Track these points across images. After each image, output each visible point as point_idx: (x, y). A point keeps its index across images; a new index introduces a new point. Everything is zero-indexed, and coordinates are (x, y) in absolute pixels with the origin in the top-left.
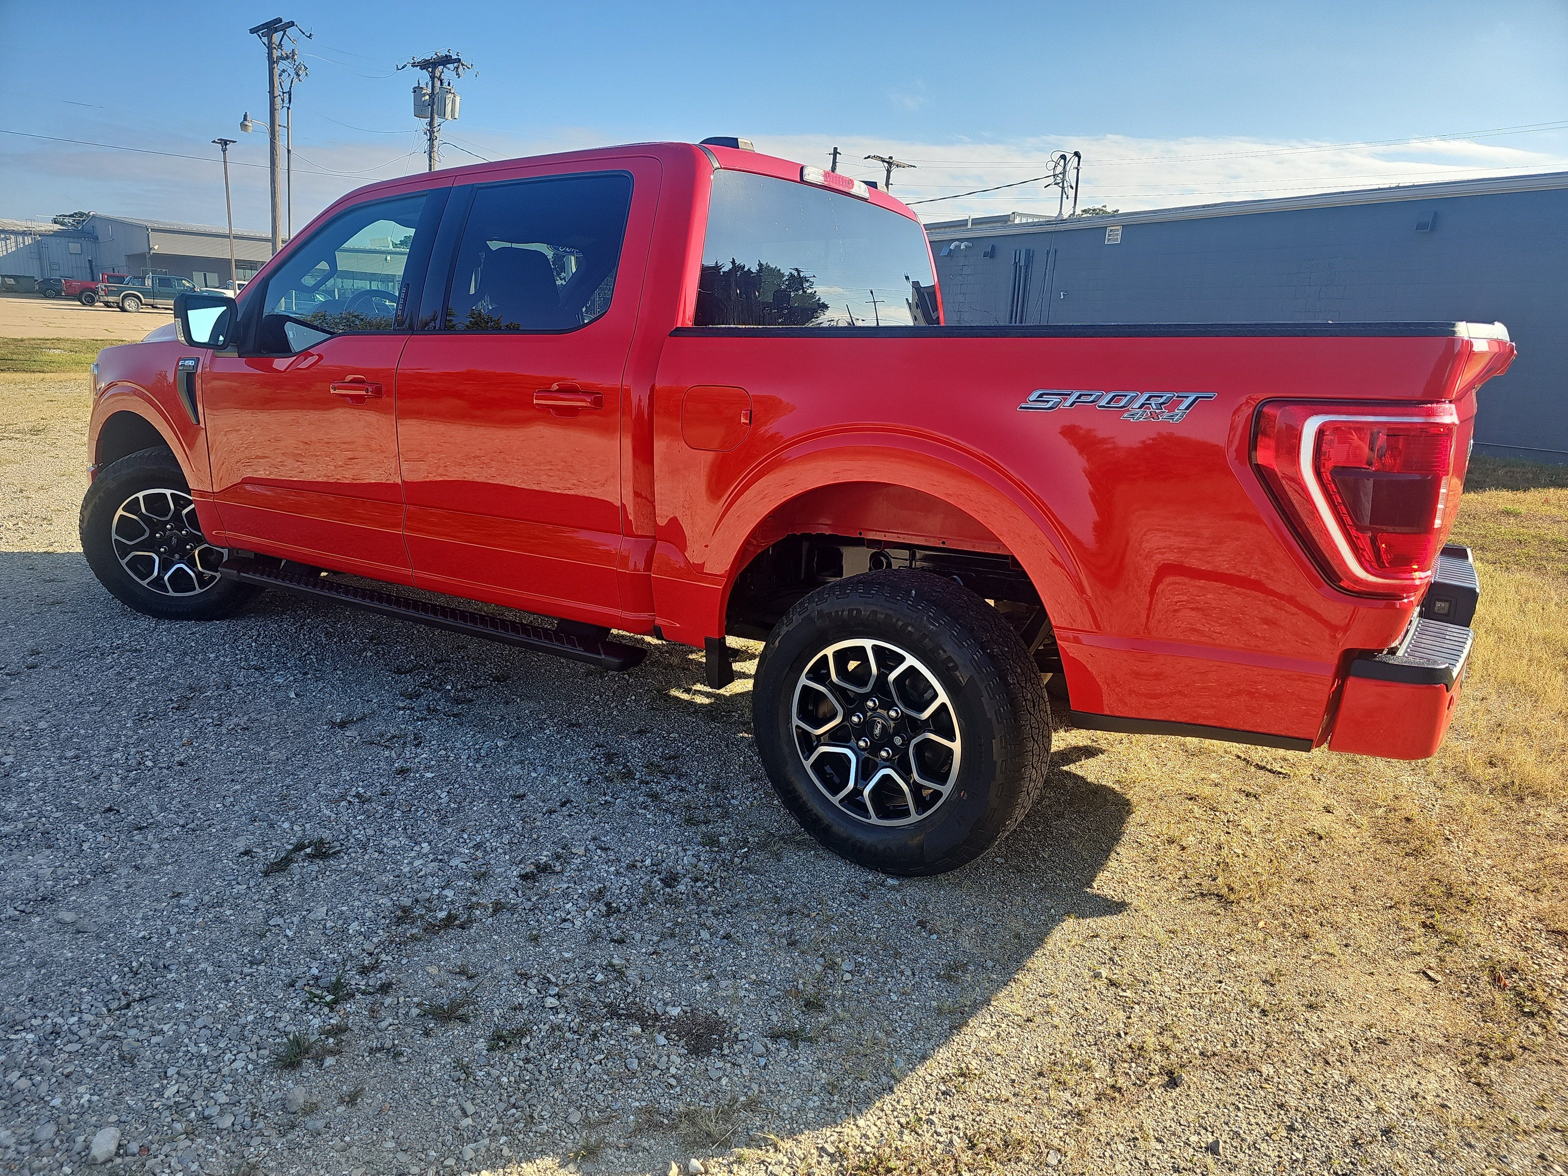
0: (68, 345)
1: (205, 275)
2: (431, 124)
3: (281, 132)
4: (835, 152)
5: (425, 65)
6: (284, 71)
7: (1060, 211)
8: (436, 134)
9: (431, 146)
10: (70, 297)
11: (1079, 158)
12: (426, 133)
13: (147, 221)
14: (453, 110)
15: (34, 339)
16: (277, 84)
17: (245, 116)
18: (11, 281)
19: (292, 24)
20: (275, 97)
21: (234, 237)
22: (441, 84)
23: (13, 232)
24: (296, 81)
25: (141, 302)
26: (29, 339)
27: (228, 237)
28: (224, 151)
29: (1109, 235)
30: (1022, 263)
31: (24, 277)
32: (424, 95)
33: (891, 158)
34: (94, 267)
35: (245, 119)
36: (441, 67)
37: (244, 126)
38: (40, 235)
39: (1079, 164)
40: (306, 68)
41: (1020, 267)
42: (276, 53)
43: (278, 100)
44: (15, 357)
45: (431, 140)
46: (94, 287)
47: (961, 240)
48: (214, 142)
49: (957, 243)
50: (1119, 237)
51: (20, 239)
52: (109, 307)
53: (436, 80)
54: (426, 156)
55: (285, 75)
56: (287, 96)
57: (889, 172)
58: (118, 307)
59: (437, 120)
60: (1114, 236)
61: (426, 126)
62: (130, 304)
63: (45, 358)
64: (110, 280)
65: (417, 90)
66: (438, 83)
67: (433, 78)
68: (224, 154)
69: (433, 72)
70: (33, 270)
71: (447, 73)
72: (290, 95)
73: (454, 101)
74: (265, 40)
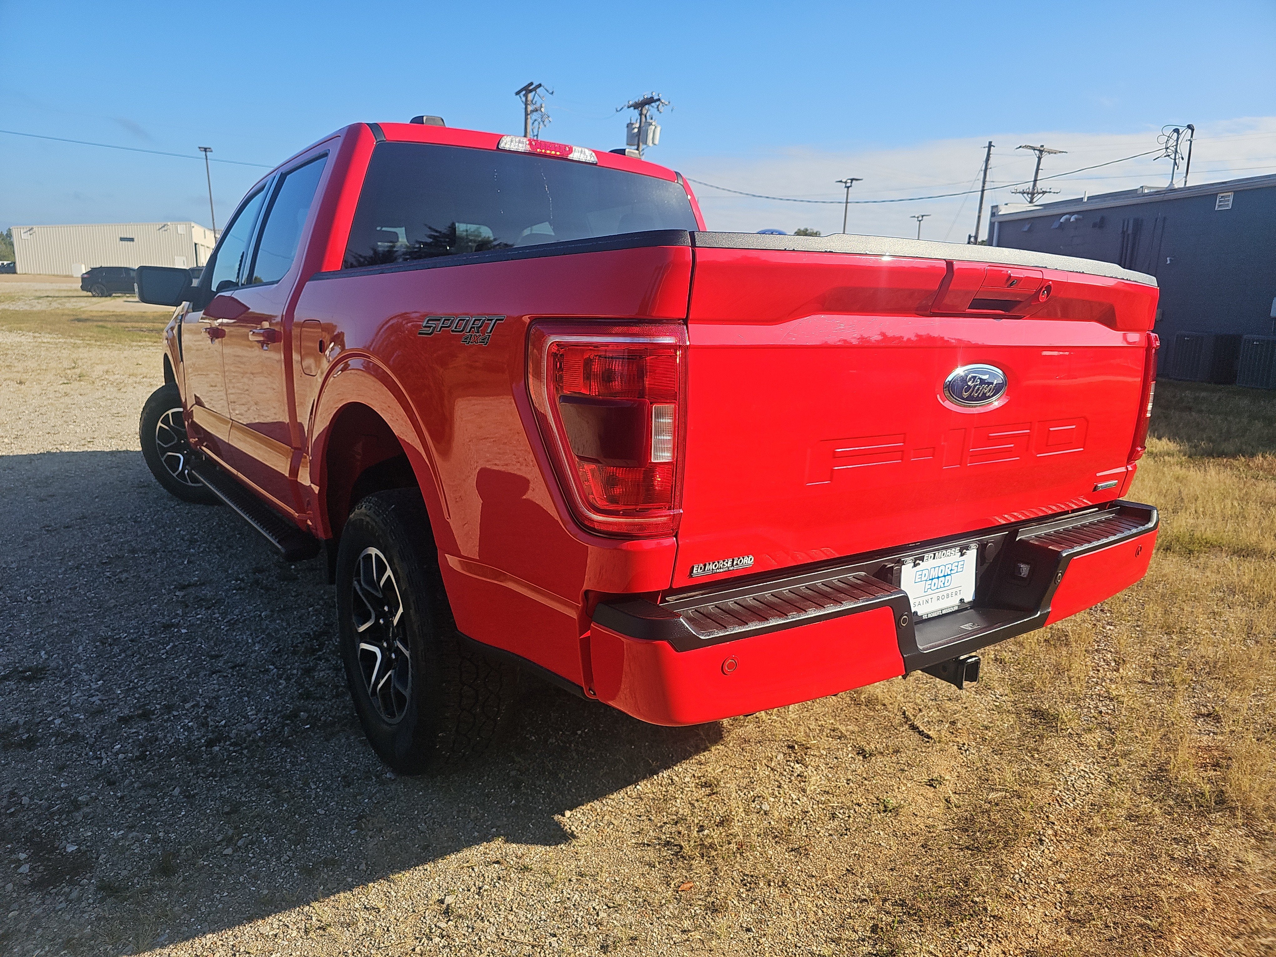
2: (638, 149)
4: (990, 145)
5: (636, 106)
6: (535, 120)
7: (1172, 182)
11: (1193, 130)
14: (653, 138)
16: (529, 129)
19: (540, 85)
22: (646, 119)
24: (542, 125)
29: (1220, 202)
30: (1130, 232)
32: (634, 128)
33: (1042, 146)
36: (647, 107)
39: (1192, 136)
40: (549, 116)
41: (1128, 235)
42: (530, 108)
47: (1072, 214)
49: (1067, 216)
50: (1230, 203)
53: (643, 116)
55: (536, 123)
57: (1040, 159)
59: (642, 147)
60: (1226, 202)
65: (630, 126)
66: (644, 119)
67: (641, 114)
69: (641, 110)
71: (650, 110)
73: (654, 131)
74: (524, 99)
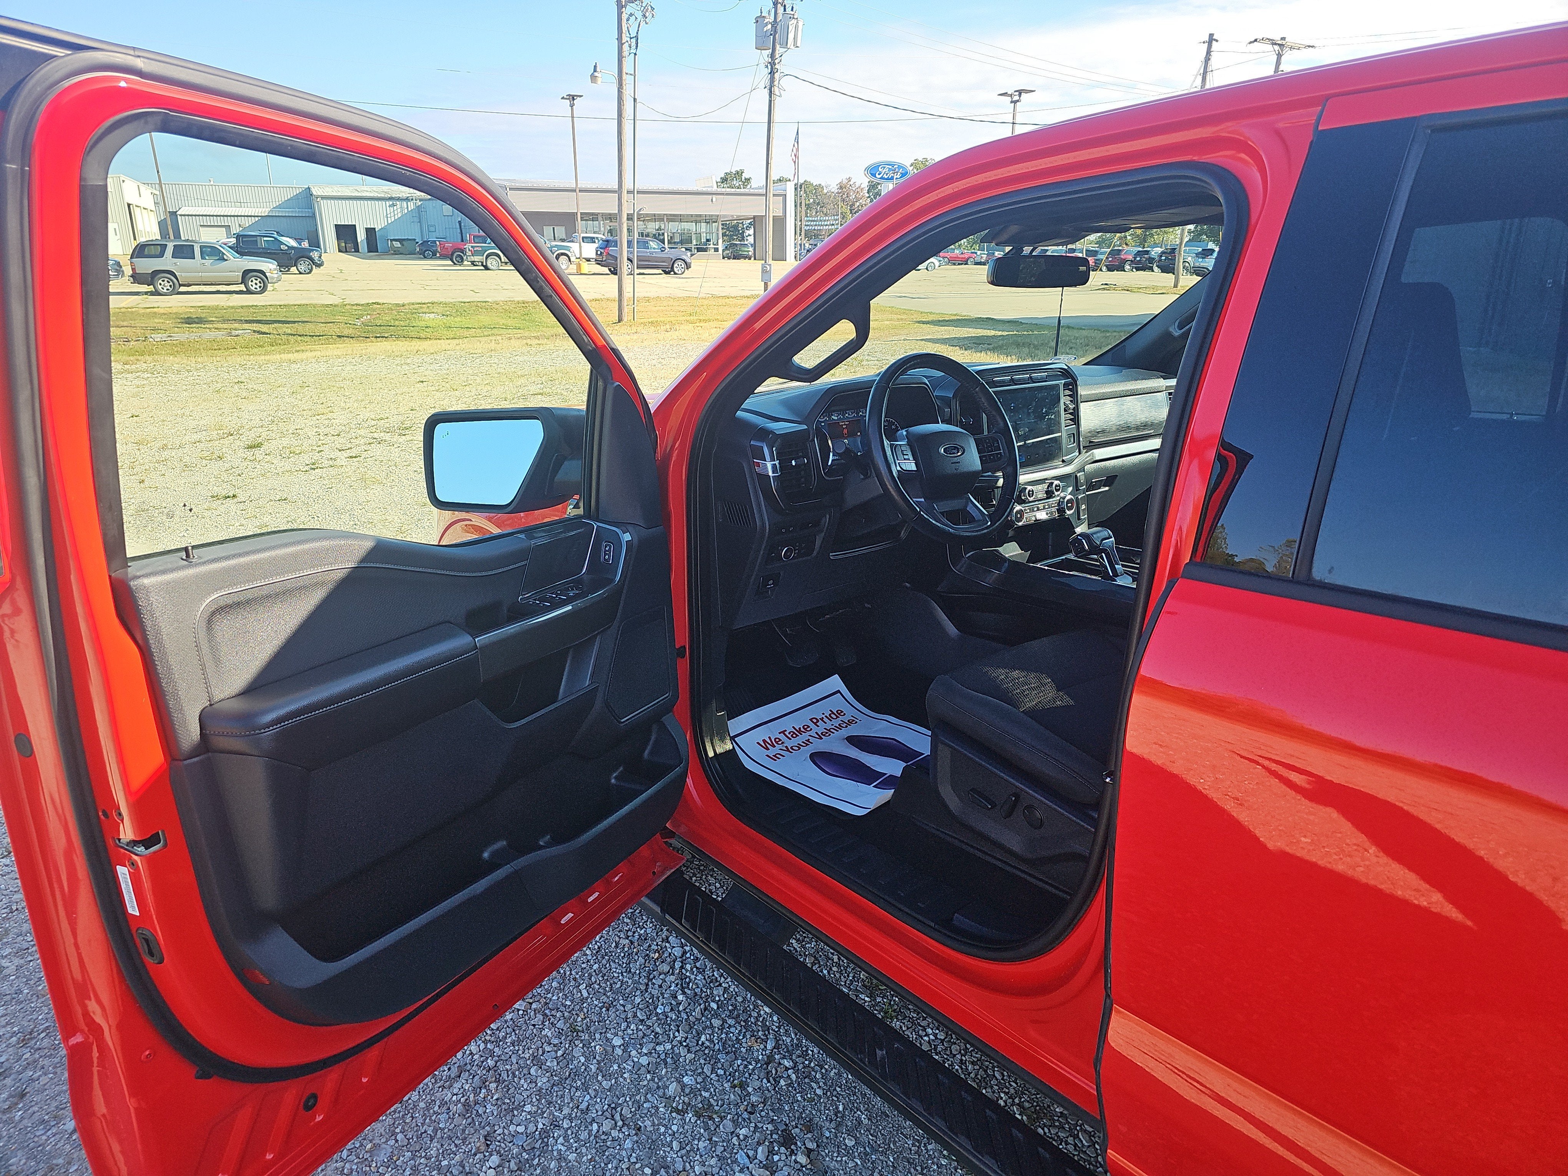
0: (440, 309)
1: (554, 228)
2: (772, 56)
3: (628, 80)
4: (1211, 39)
6: (631, 15)
8: (777, 66)
9: (772, 80)
10: (443, 257)
12: (767, 67)
13: (505, 180)
14: (795, 39)
15: (413, 304)
16: (624, 29)
17: (595, 67)
18: (397, 244)
20: (622, 44)
21: (580, 191)
22: (785, 10)
23: (399, 199)
24: (643, 24)
25: (500, 259)
26: (409, 304)
27: (575, 191)
28: (572, 106)
31: (408, 239)
32: (766, 24)
33: (1283, 39)
34: (462, 227)
35: (595, 71)
37: (593, 78)
38: (420, 200)
40: (653, 9)
43: (626, 47)
44: (397, 323)
45: (772, 73)
46: (462, 247)
48: (563, 98)
51: (405, 203)
52: (475, 265)
53: (779, 5)
54: (767, 91)
55: (632, 18)
56: (634, 40)
57: (1279, 56)
58: (482, 265)
59: (779, 50)
61: (767, 59)
62: (492, 262)
63: (423, 324)
64: (476, 240)
65: (760, 20)
66: (780, 9)
68: (572, 110)
70: (413, 233)
72: (637, 40)
73: (796, 27)
